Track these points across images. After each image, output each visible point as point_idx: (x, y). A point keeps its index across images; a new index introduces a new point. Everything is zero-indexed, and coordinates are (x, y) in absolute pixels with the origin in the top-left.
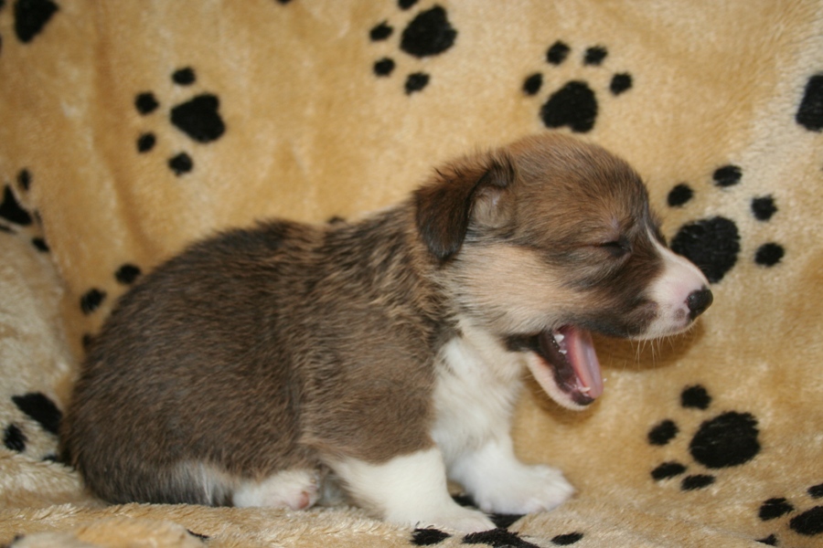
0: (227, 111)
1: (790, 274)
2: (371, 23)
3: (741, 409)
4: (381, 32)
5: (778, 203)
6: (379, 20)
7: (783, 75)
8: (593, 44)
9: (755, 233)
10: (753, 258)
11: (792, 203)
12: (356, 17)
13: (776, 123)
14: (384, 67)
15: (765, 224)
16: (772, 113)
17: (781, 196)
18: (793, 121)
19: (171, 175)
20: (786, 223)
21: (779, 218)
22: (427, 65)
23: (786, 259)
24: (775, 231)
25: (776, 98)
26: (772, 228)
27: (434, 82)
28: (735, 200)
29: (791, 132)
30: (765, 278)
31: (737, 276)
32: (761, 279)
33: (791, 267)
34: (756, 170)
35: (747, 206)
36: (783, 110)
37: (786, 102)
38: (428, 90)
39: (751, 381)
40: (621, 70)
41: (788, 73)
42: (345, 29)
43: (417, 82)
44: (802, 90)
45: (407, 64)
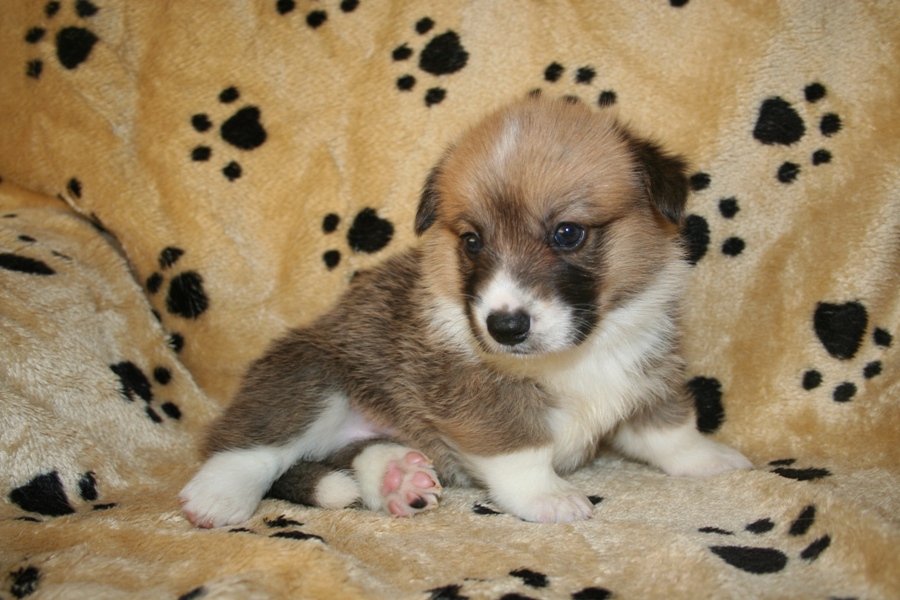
0: (267, 120)
1: (749, 263)
2: (393, 46)
3: (709, 375)
4: (402, 53)
5: (740, 204)
6: (401, 42)
7: (742, 100)
8: (583, 65)
9: (721, 228)
10: (721, 249)
11: (751, 204)
12: (381, 40)
13: (737, 138)
14: (406, 83)
15: (730, 221)
16: (733, 130)
17: (743, 199)
18: (751, 137)
19: (226, 180)
20: (747, 221)
21: (741, 216)
22: (444, 82)
23: (746, 251)
24: (738, 227)
25: (737, 118)
26: (736, 224)
27: (451, 96)
28: (706, 201)
29: (750, 146)
30: (729, 266)
31: (707, 264)
32: (726, 267)
33: (750, 258)
34: (722, 176)
35: (715, 206)
36: (742, 128)
37: (744, 121)
38: (445, 102)
39: (717, 350)
40: (607, 89)
41: (746, 98)
42: (371, 48)
43: (435, 96)
44: (757, 111)
45: (426, 81)
